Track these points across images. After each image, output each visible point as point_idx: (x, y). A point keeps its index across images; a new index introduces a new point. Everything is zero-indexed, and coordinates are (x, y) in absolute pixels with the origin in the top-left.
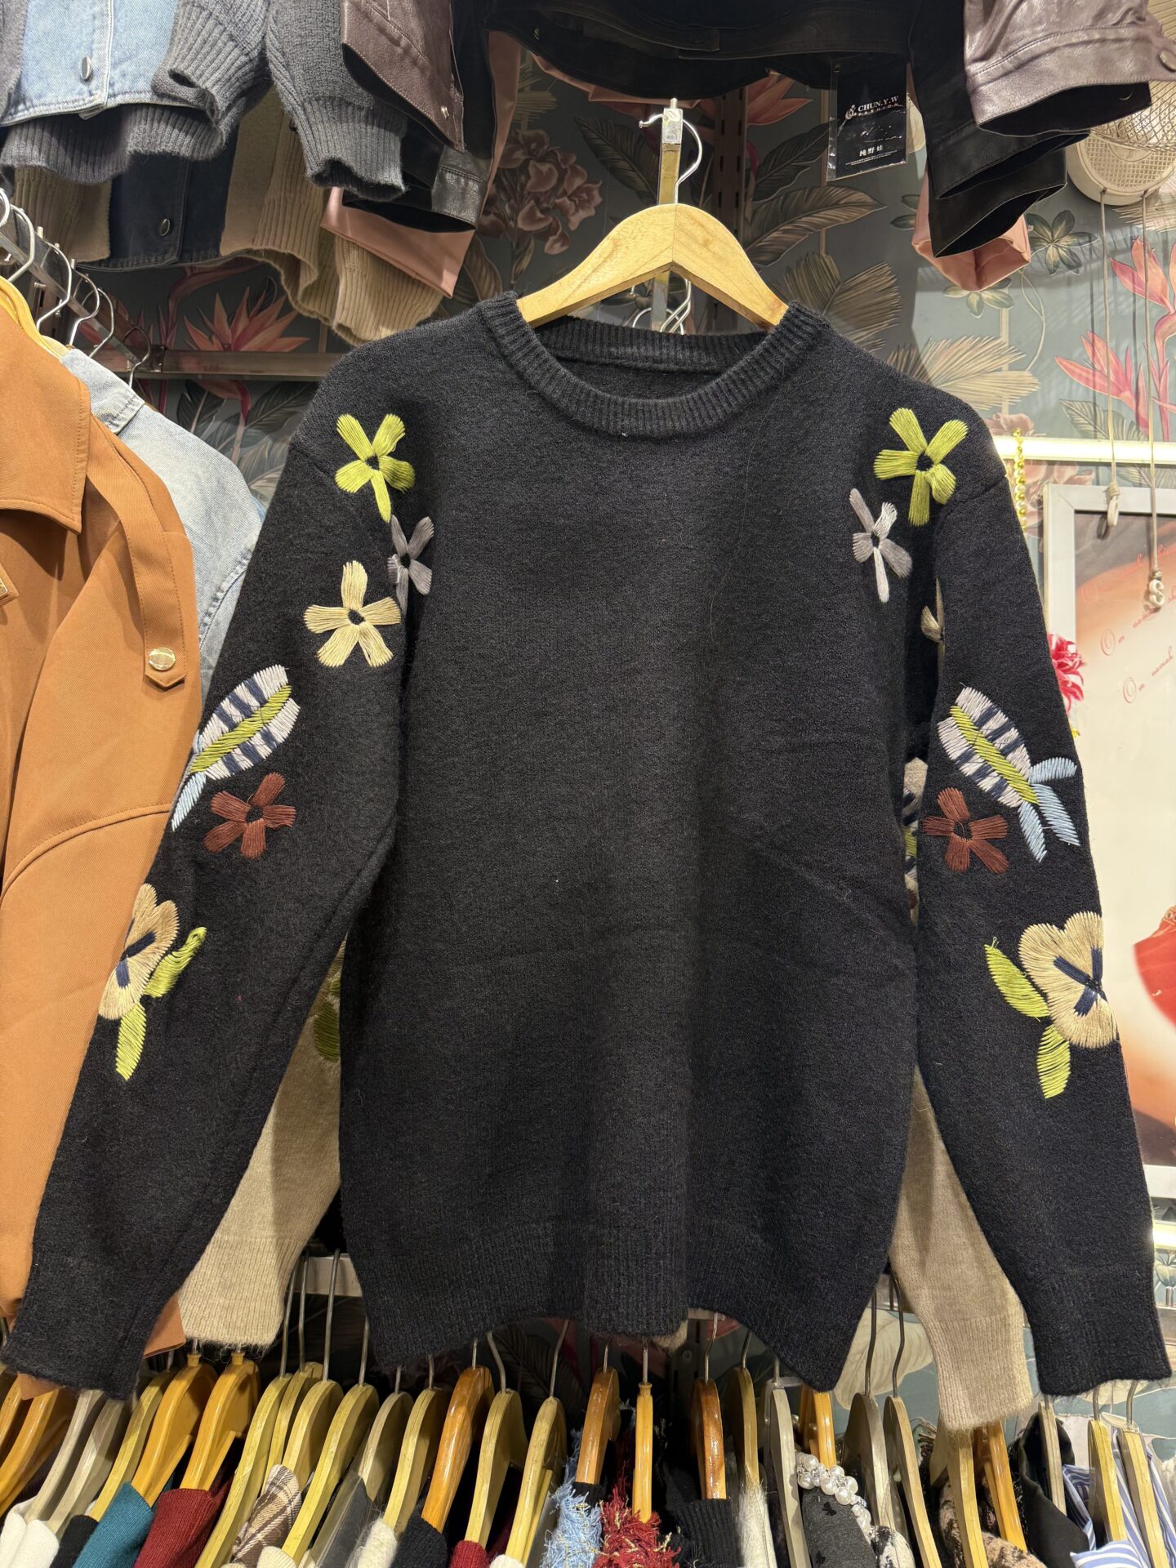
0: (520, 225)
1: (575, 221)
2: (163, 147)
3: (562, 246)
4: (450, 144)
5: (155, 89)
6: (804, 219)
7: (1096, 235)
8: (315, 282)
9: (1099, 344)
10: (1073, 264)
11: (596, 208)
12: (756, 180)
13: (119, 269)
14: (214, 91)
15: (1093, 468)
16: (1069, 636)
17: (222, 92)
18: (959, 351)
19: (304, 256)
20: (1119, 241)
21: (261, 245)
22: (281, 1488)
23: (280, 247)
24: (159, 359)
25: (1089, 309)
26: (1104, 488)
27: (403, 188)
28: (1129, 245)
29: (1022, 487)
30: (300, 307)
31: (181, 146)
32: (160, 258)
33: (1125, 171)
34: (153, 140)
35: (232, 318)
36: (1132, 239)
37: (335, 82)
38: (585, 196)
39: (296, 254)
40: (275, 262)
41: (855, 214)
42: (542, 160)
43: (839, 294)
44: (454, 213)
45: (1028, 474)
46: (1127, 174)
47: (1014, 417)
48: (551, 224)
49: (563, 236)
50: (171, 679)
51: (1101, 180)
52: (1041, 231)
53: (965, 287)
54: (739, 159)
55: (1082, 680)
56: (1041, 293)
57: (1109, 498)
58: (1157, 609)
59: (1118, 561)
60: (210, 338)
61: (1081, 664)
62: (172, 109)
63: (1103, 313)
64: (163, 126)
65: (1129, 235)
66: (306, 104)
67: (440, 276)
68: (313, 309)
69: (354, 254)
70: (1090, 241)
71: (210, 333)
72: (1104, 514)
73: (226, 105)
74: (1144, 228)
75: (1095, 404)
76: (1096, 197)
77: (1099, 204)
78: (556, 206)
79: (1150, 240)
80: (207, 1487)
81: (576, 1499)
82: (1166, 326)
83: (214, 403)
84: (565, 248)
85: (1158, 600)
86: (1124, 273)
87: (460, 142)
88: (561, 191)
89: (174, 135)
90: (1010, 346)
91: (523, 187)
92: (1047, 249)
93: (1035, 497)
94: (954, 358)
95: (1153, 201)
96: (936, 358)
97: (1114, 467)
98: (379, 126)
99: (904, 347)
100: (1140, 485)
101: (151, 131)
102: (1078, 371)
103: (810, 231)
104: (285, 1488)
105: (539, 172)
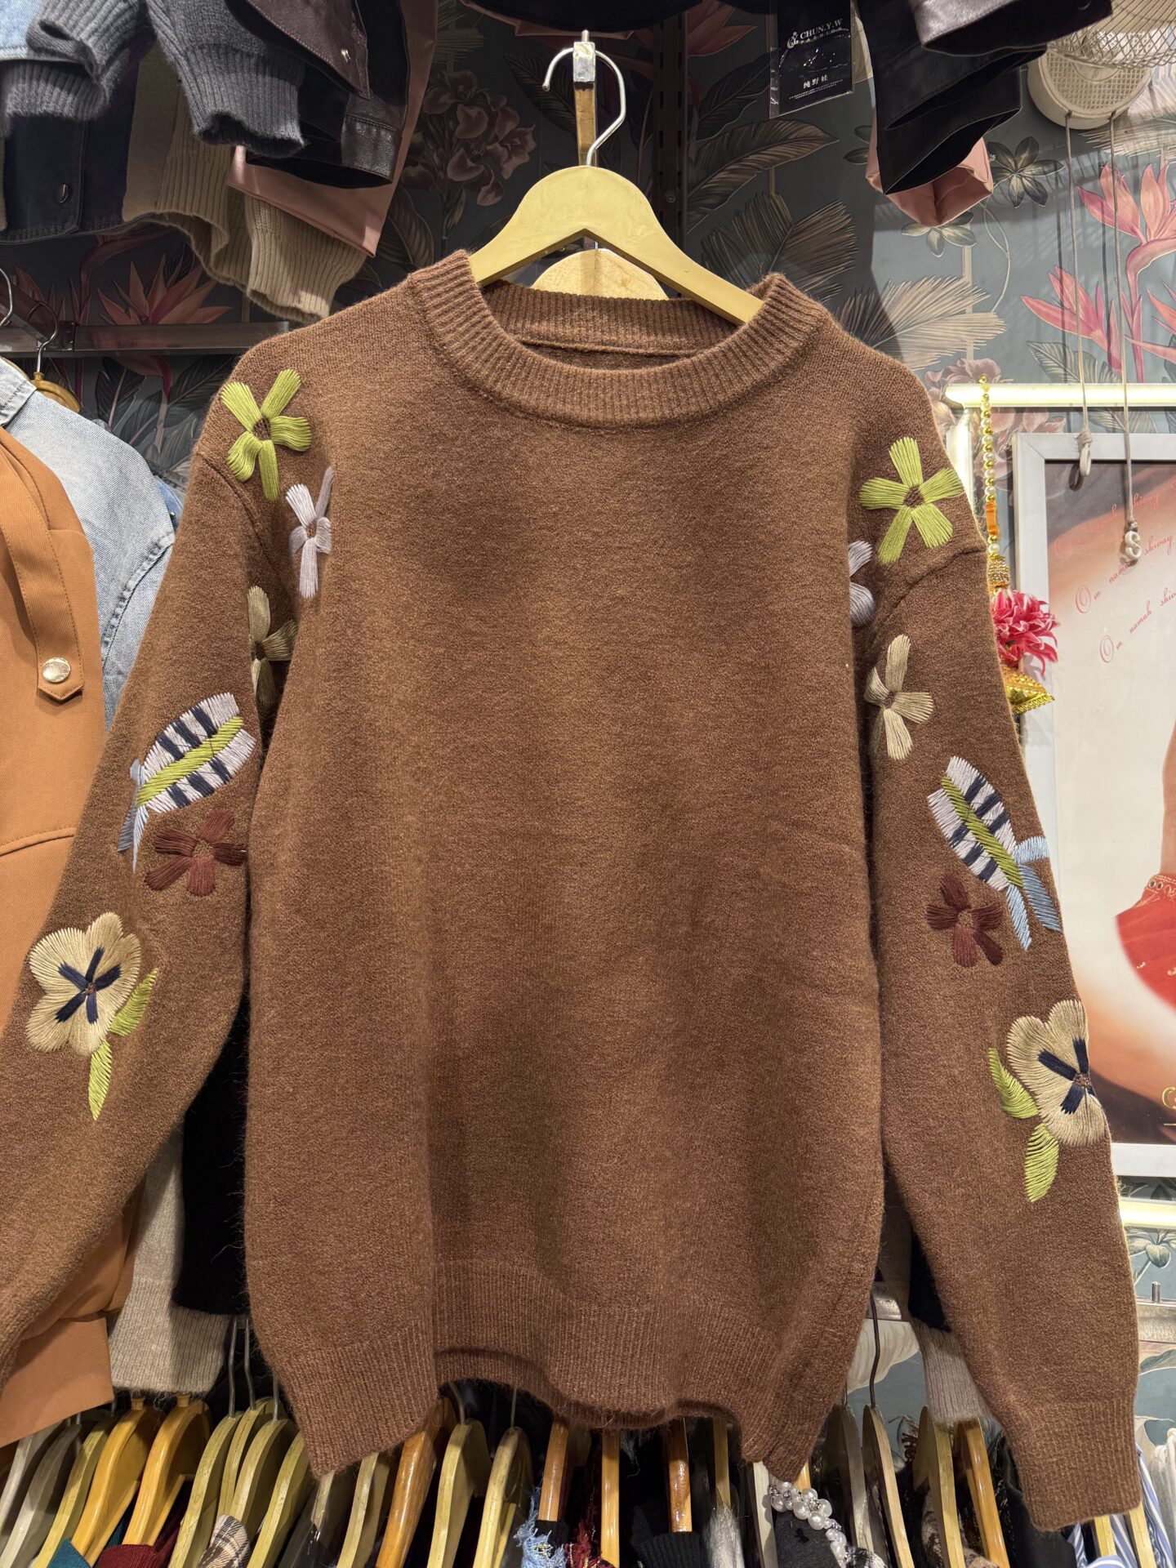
0: (450, 174)
1: (508, 169)
2: (45, 108)
3: (496, 196)
4: (353, 90)
5: (31, 43)
6: (751, 157)
7: (1062, 162)
8: (227, 246)
9: (1067, 280)
10: (1038, 197)
11: (529, 154)
12: (700, 117)
13: (17, 241)
14: (90, 43)
15: (1064, 414)
16: (1041, 594)
17: (101, 43)
18: (920, 293)
19: (212, 219)
20: (1086, 168)
21: (164, 208)
22: (227, 1541)
23: (185, 210)
24: (72, 337)
25: (1056, 244)
26: (1076, 435)
27: (302, 142)
28: (1097, 171)
29: (990, 437)
30: (214, 274)
31: (64, 105)
32: (59, 227)
33: (1091, 92)
34: (33, 100)
35: (148, 287)
36: (1100, 165)
37: (221, 28)
38: (517, 140)
39: (202, 217)
40: (183, 226)
41: (807, 151)
42: (471, 103)
43: (791, 237)
44: (366, 167)
45: (995, 423)
46: (1093, 94)
47: (979, 362)
48: (483, 172)
49: (496, 186)
50: (67, 691)
51: (1065, 102)
52: (1005, 162)
53: (925, 223)
54: (680, 95)
55: (1056, 641)
56: (1005, 227)
57: (1081, 446)
58: (1133, 562)
59: (1092, 513)
60: (127, 311)
61: (1054, 624)
62: (52, 65)
63: (1071, 247)
64: (42, 84)
65: (1097, 161)
66: (189, 54)
67: (362, 235)
68: (228, 276)
69: (264, 213)
70: (1056, 169)
71: (127, 307)
72: (1076, 463)
73: (106, 58)
74: (1112, 153)
75: (1064, 345)
76: (1061, 122)
77: (1064, 128)
78: (487, 153)
79: (1120, 165)
80: (151, 1542)
81: (539, 1538)
82: (1139, 258)
83: (134, 381)
84: (499, 198)
85: (1135, 552)
86: (1092, 202)
87: (366, 88)
88: (492, 136)
89: (55, 94)
90: (973, 286)
91: (451, 135)
92: (1010, 180)
93: (1004, 447)
94: (915, 302)
95: (1121, 123)
96: (896, 302)
97: (1085, 412)
98: (272, 75)
99: (861, 292)
100: (1114, 431)
101: (30, 90)
102: (1044, 309)
103: (759, 169)
104: (232, 1540)
105: (468, 117)
